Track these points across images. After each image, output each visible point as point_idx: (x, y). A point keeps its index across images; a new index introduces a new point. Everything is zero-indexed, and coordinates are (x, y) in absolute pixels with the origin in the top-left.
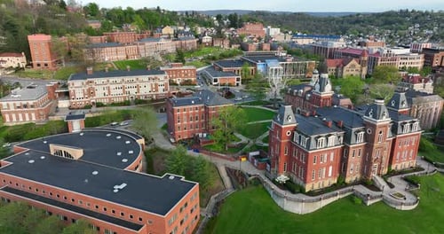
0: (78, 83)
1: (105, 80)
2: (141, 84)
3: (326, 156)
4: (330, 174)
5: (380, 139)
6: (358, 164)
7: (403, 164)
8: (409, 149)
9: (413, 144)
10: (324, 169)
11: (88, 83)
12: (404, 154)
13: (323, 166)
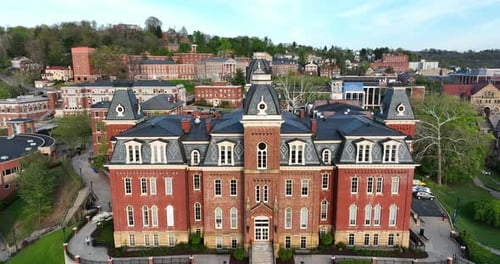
0: (72, 90)
1: (103, 89)
3: (153, 181)
4: (171, 222)
5: (262, 161)
6: (234, 211)
7: (372, 234)
8: (385, 202)
9: (394, 192)
10: (155, 209)
11: (83, 91)
12: (373, 212)
13: (150, 202)
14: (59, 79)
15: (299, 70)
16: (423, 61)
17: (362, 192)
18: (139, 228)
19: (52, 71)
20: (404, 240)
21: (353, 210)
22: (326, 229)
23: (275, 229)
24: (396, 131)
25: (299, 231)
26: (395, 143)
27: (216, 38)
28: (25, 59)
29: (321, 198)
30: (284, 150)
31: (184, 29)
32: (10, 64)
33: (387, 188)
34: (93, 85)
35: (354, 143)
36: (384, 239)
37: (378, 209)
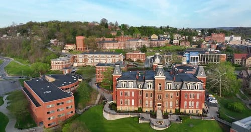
0: (81, 56)
1: (92, 55)
2: (108, 59)
3: (128, 93)
4: (133, 104)
5: (159, 88)
6: (151, 102)
7: (191, 110)
8: (195, 101)
9: (198, 98)
10: (128, 101)
11: (85, 56)
12: (191, 104)
13: (127, 98)
14: (71, 49)
15: (170, 42)
16: (233, 36)
17: (188, 98)
18: (124, 106)
19: (68, 46)
20: (201, 112)
21: (185, 103)
22: (178, 108)
23: (163, 107)
24: (199, 80)
25: (170, 108)
26: (198, 84)
27: (132, 27)
28: (55, 40)
29: (176, 99)
30: (166, 85)
31: (117, 23)
32: (50, 42)
33: (196, 97)
34: (88, 54)
35: (186, 84)
36: (195, 112)
37: (193, 103)
